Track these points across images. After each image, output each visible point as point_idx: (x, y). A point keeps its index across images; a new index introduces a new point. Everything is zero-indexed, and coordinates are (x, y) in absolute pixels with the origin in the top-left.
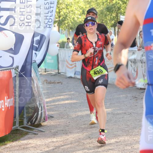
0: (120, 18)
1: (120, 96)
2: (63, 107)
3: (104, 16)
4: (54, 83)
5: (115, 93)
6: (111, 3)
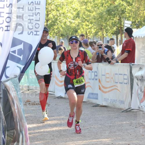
0: (124, 23)
1: (122, 123)
3: (103, 21)
5: (117, 119)
6: (112, 4)
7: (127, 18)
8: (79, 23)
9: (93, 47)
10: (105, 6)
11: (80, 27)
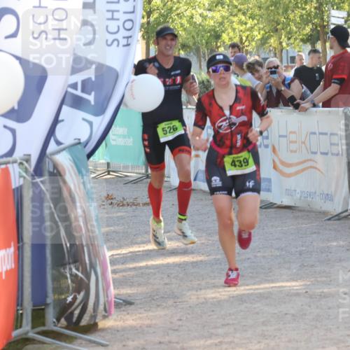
0: (328, 17)
1: (329, 244)
2: (162, 273)
3: (281, 11)
4: (133, 204)
5: (314, 236)
7: (336, 4)
8: (223, 17)
9: (257, 75)
11: (226, 26)
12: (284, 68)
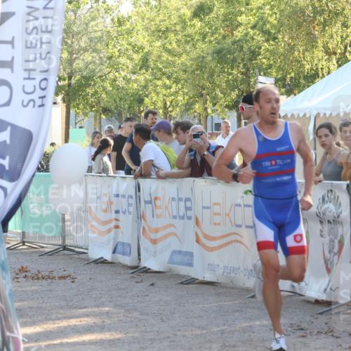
0: (256, 82)
1: (251, 324)
3: (206, 76)
4: (49, 277)
5: (237, 314)
6: (228, 36)
10: (210, 42)
11: (149, 90)
12: (208, 136)
